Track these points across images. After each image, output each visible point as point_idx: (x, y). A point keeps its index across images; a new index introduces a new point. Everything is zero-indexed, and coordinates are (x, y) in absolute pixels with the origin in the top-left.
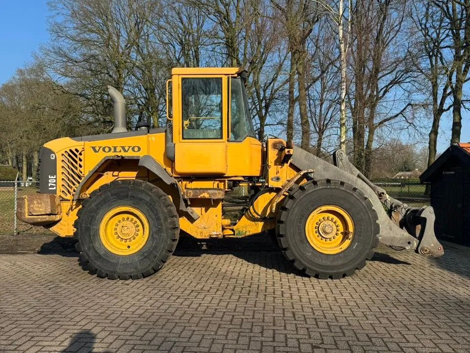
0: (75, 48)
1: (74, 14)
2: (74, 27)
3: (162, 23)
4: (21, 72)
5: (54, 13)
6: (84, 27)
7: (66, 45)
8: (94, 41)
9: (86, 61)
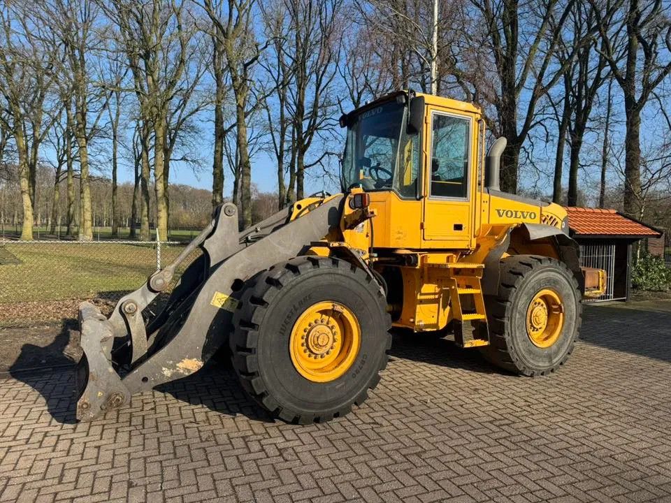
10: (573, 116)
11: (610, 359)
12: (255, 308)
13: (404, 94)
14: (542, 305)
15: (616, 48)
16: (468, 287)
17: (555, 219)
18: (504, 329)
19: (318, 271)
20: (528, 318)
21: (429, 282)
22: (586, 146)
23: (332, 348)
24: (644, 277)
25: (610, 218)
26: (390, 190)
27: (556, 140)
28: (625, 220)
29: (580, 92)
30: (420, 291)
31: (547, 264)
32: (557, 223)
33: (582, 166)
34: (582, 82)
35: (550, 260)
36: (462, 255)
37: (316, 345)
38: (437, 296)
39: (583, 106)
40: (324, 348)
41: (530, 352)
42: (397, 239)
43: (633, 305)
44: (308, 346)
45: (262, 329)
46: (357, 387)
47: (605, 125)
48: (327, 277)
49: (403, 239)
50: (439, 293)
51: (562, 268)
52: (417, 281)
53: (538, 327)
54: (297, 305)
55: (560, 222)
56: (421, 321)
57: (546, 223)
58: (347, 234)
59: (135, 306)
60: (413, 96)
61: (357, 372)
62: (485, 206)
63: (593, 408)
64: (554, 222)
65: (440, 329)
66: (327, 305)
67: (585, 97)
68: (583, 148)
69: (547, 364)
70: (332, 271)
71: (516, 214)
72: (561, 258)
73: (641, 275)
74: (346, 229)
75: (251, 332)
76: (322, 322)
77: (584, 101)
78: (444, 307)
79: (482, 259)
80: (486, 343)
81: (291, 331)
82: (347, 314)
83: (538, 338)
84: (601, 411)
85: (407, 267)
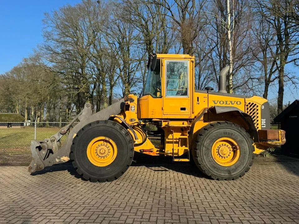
0: (57, 46)
1: (58, 27)
2: (58, 34)
3: (109, 31)
4: (26, 60)
5: (46, 26)
6: (64, 34)
7: (52, 44)
8: (69, 42)
9: (64, 53)
59: (54, 138)
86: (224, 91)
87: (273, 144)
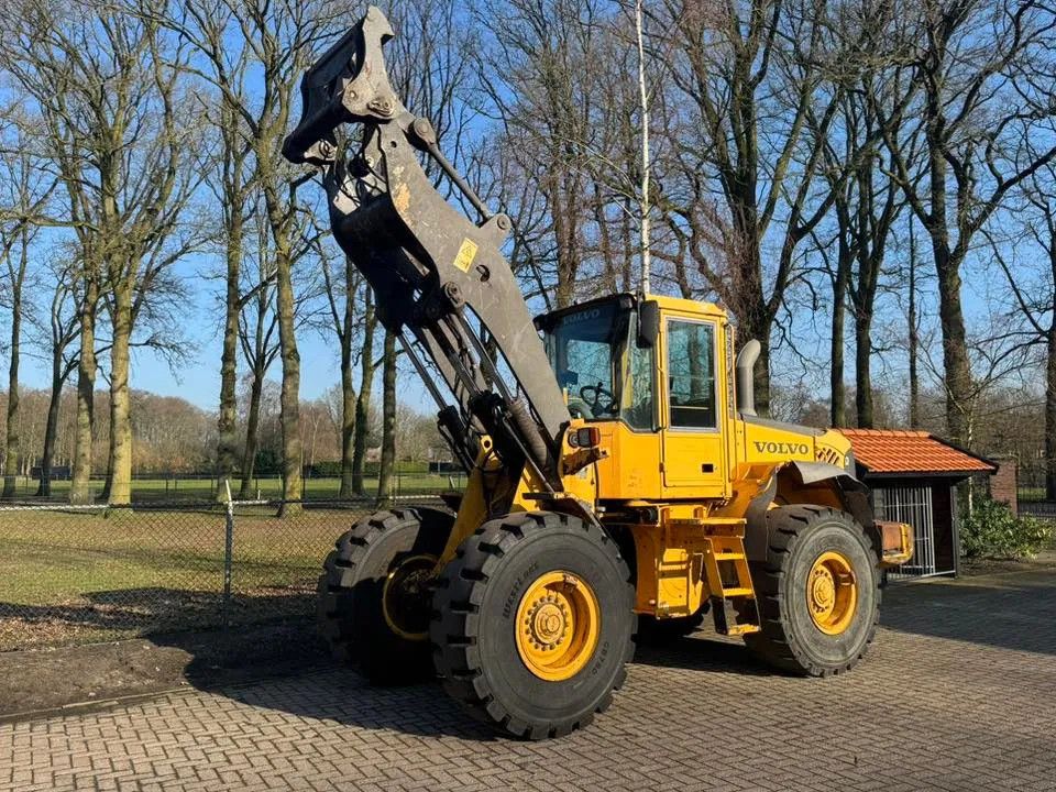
10: (855, 265)
11: (927, 652)
12: (473, 584)
13: (631, 296)
14: (826, 575)
15: (917, 156)
16: (727, 551)
17: (834, 454)
18: (779, 612)
19: (544, 531)
20: (809, 593)
21: (674, 546)
22: (880, 317)
23: (563, 635)
24: (980, 538)
25: (919, 446)
26: (617, 420)
27: (830, 307)
28: (943, 448)
29: (863, 226)
30: (662, 559)
31: (826, 516)
32: (838, 458)
33: (877, 350)
34: (865, 211)
35: (830, 510)
36: (714, 507)
37: (544, 631)
38: (684, 567)
39: (870, 249)
40: (554, 635)
41: (816, 642)
42: (630, 485)
43: (966, 581)
44: (534, 635)
45: (482, 611)
46: (599, 687)
47: (908, 280)
48: (555, 538)
49: (637, 488)
50: (687, 562)
51: (847, 521)
52: (657, 546)
53: (823, 606)
54: (522, 578)
55: (842, 458)
56: (664, 603)
57: (822, 459)
58: (566, 481)
60: (641, 300)
61: (598, 665)
62: (740, 437)
63: (903, 706)
64: (832, 457)
65: (692, 613)
66: (557, 577)
67: (873, 234)
68: (876, 319)
69: (840, 658)
70: (561, 530)
71: (781, 448)
72: (847, 508)
73: (975, 535)
74: (565, 474)
75: (469, 616)
76: (549, 599)
77: (870, 243)
78: (695, 583)
79: (743, 513)
80: (756, 629)
81: (517, 611)
82: (581, 586)
83: (825, 622)
84: (912, 708)
85: (642, 524)
86: (750, 410)
87: (892, 561)
